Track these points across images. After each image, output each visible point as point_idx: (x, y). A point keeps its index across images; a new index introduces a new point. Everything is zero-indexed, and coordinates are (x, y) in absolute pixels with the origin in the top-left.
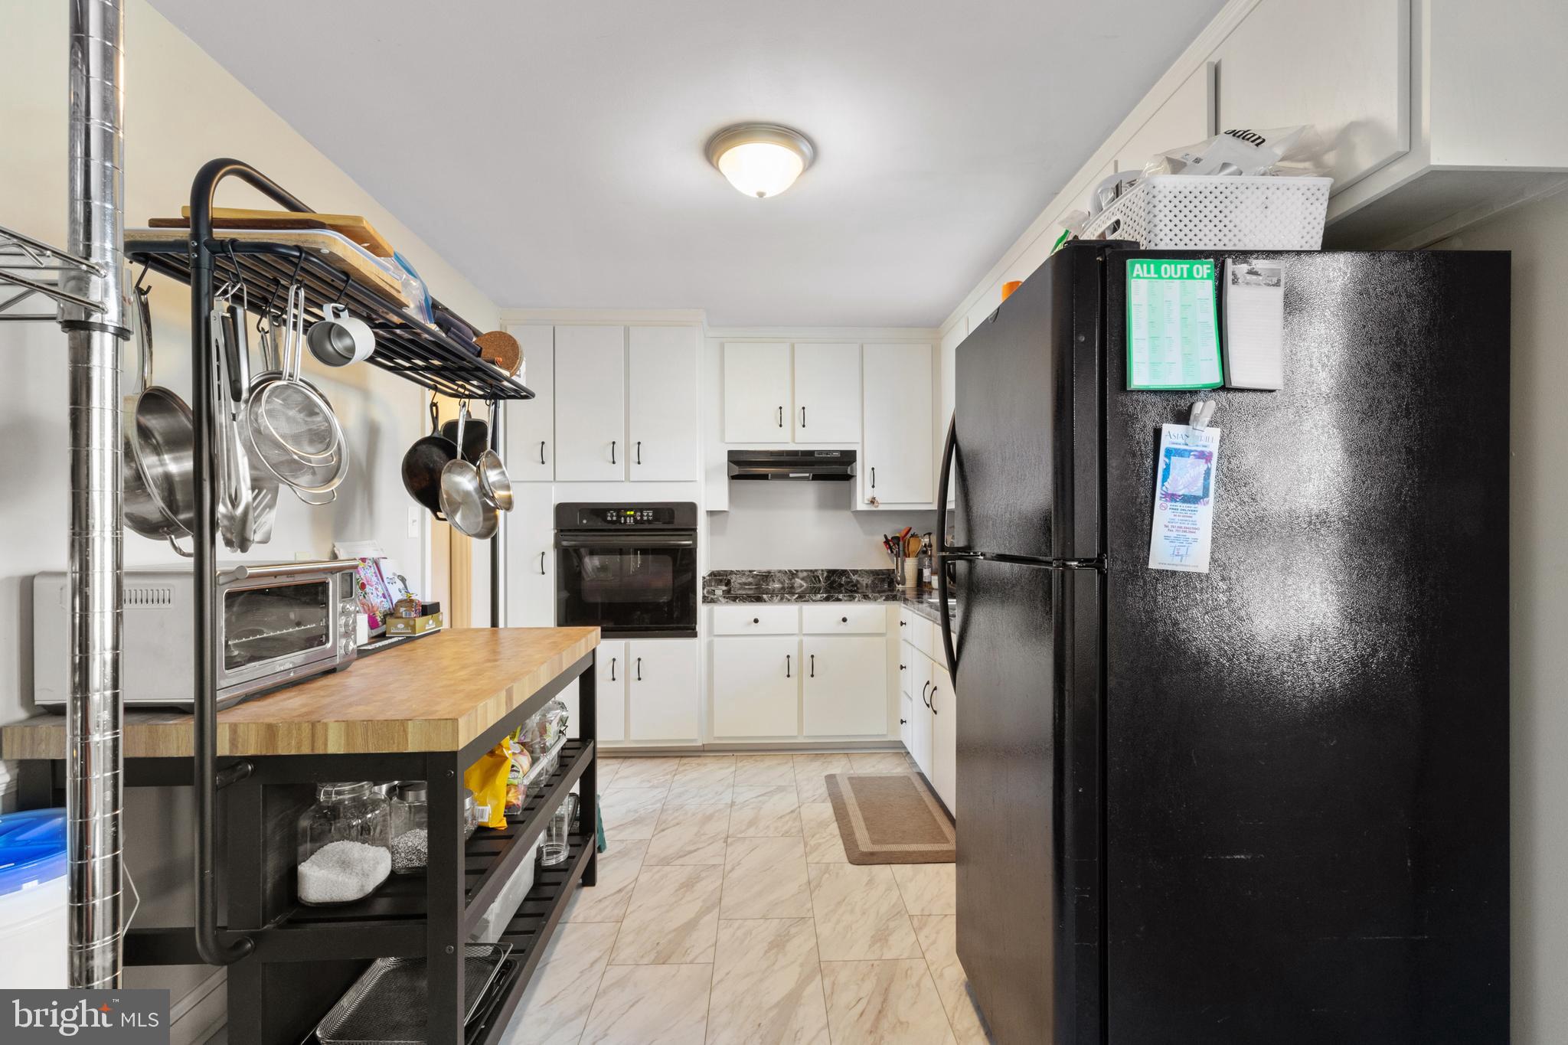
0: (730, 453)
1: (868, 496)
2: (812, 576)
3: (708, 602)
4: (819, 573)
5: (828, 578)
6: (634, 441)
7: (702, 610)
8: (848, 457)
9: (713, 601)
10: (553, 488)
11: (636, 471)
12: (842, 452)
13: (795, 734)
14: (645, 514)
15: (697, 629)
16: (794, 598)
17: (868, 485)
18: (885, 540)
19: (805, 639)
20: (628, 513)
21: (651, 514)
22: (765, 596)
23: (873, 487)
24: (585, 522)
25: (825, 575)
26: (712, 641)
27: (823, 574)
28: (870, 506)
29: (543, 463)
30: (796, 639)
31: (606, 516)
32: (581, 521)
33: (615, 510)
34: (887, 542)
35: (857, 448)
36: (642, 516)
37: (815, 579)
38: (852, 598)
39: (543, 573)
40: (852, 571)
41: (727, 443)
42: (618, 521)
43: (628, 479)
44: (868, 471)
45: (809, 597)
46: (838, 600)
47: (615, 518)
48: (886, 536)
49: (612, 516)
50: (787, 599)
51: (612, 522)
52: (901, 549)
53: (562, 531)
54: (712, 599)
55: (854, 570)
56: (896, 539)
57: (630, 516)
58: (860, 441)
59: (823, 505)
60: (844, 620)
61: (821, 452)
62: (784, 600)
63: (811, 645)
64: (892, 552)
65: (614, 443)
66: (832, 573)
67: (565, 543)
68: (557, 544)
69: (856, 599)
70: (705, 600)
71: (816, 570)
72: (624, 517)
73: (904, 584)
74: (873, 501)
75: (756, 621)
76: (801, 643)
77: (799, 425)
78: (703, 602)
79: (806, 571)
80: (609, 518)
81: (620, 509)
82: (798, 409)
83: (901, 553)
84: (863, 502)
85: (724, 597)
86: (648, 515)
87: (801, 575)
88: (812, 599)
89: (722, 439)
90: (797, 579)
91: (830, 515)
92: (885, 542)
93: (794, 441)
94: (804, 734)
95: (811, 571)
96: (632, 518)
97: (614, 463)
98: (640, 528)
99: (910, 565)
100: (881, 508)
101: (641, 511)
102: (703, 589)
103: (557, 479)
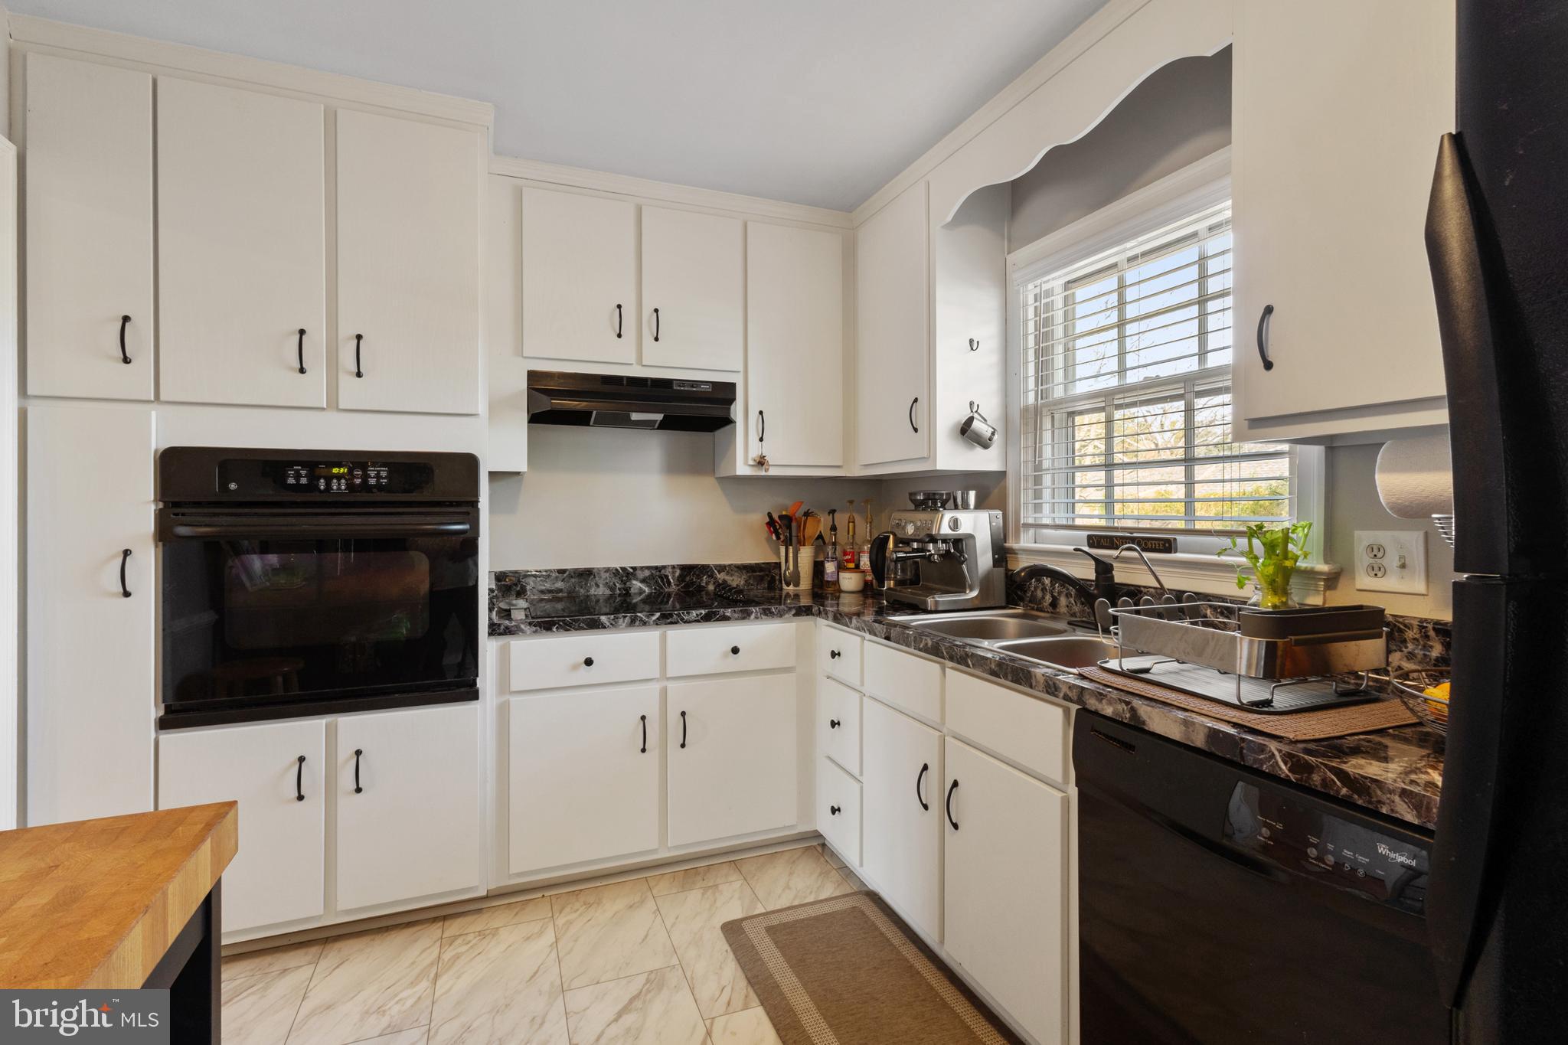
0: (533, 376)
1: (755, 451)
2: (657, 575)
3: (500, 634)
4: (668, 572)
5: (681, 579)
6: (347, 331)
7: (488, 648)
8: (724, 394)
9: (508, 632)
10: (154, 413)
11: (351, 391)
12: (714, 384)
13: (655, 846)
14: (373, 474)
15: (479, 685)
16: (654, 618)
17: (754, 437)
18: (768, 520)
19: (671, 685)
20: (335, 470)
21: (384, 474)
22: (603, 618)
23: (761, 440)
24: (233, 486)
25: (677, 574)
26: (508, 702)
27: (674, 573)
28: (755, 469)
29: (126, 360)
30: (656, 687)
31: (286, 476)
32: (224, 486)
33: (304, 465)
34: (771, 523)
35: (736, 379)
36: (365, 477)
37: (663, 581)
38: (745, 616)
39: (127, 594)
40: (716, 566)
41: (526, 358)
42: (312, 487)
43: (333, 404)
44: (753, 416)
45: (679, 615)
46: (725, 618)
47: (304, 481)
48: (770, 515)
49: (298, 476)
50: (641, 620)
51: (297, 487)
52: (794, 534)
53: (176, 505)
54: (507, 628)
55: (720, 566)
56: (787, 520)
57: (339, 477)
58: (741, 368)
59: (674, 467)
60: (735, 651)
61: (682, 382)
62: (637, 623)
63: (680, 696)
64: (778, 538)
65: (302, 332)
66: (687, 570)
67: (183, 531)
68: (164, 533)
69: (753, 616)
70: (494, 630)
71: (664, 567)
72: (325, 478)
73: (797, 584)
74: (761, 462)
75: (589, 662)
76: (664, 692)
77: (648, 338)
78: (490, 634)
79: (648, 568)
80: (291, 481)
81: (316, 462)
82: (647, 311)
83: (794, 539)
84: (746, 463)
85: (530, 624)
86: (377, 475)
87: (641, 575)
88: (682, 619)
89: (519, 352)
90: (634, 582)
91: (686, 482)
92: (768, 524)
93: (640, 361)
94: (669, 845)
95: (656, 568)
96: (343, 481)
97: (302, 371)
98: (360, 498)
99: (806, 555)
100: (773, 472)
101: (364, 467)
102: (490, 610)
103: (163, 397)
